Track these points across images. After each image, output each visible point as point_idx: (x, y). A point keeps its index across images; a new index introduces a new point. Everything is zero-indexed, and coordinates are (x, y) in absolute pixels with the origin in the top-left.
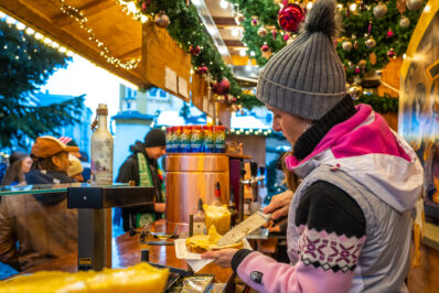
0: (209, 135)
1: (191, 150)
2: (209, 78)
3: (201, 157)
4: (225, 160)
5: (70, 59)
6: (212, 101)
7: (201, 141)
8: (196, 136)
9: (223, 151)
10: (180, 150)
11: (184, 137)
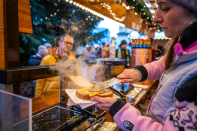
0: (145, 43)
1: (139, 48)
2: (147, 23)
3: (142, 50)
4: (150, 51)
5: (103, 19)
6: (148, 30)
7: (143, 45)
8: (141, 43)
9: (150, 48)
10: (136, 48)
11: (137, 43)
